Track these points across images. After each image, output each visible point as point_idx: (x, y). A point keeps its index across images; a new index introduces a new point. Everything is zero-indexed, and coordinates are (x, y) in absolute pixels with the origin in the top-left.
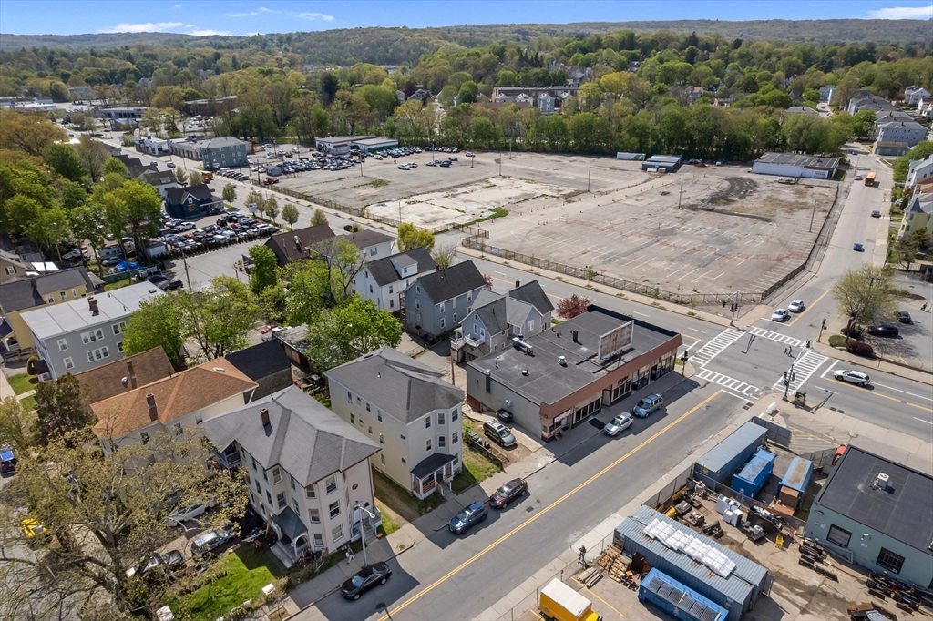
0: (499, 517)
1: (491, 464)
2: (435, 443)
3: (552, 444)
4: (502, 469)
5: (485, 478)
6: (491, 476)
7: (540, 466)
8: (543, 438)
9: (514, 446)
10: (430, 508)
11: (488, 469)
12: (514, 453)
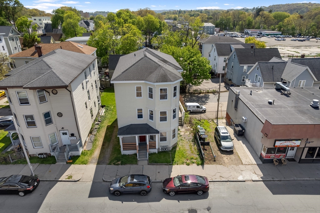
0: (159, 201)
1: (198, 156)
2: (146, 114)
3: (268, 166)
4: (202, 164)
5: (183, 163)
6: (188, 165)
7: (240, 178)
8: (261, 157)
9: (229, 152)
10: (120, 163)
11: (192, 158)
12: (225, 158)
